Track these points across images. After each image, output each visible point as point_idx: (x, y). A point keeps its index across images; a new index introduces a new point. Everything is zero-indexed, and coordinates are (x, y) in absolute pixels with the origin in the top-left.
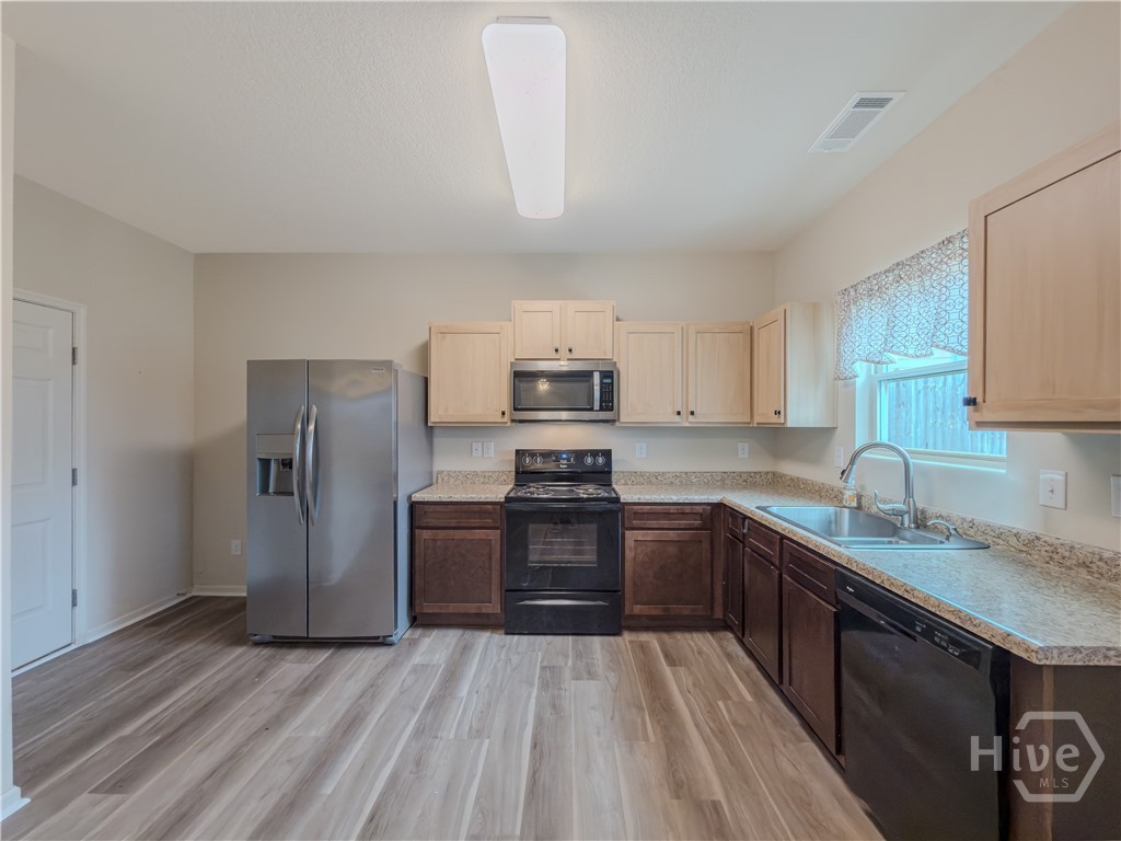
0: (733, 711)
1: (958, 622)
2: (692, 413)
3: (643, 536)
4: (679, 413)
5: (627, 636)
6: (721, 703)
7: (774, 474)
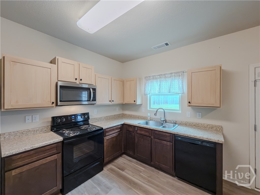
0: (145, 174)
1: (208, 140)
2: (113, 101)
3: (108, 138)
4: (110, 101)
5: (105, 169)
6: (141, 174)
7: (123, 114)
